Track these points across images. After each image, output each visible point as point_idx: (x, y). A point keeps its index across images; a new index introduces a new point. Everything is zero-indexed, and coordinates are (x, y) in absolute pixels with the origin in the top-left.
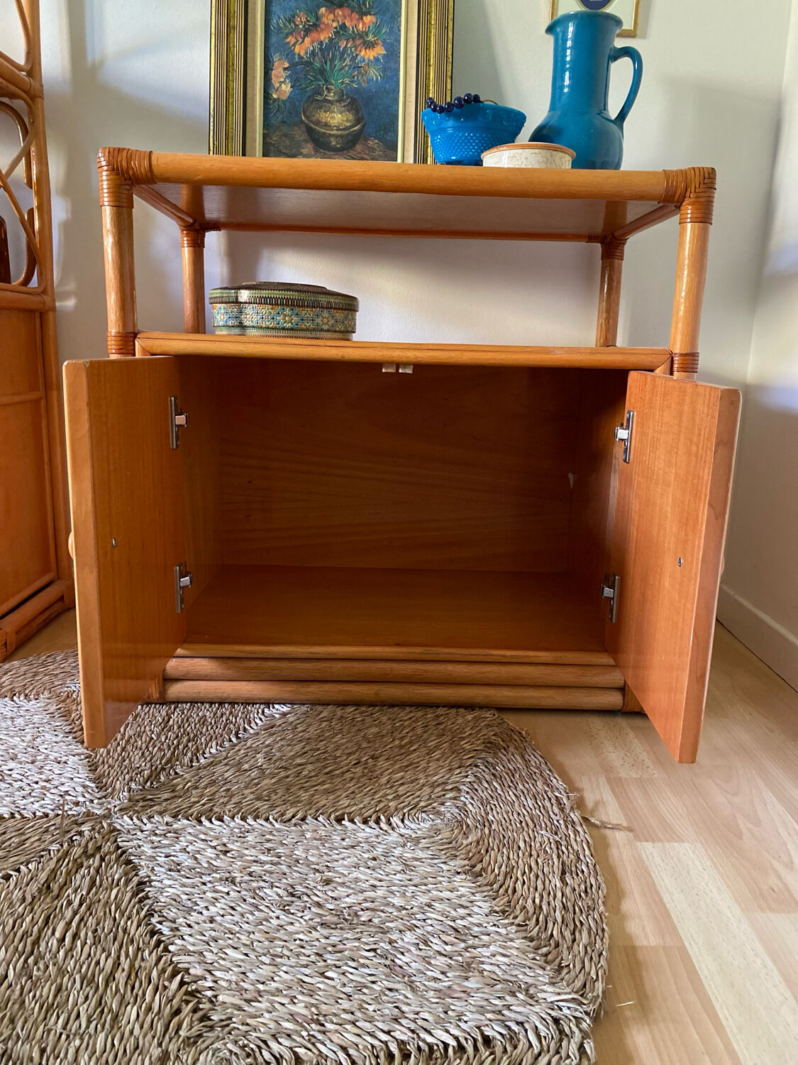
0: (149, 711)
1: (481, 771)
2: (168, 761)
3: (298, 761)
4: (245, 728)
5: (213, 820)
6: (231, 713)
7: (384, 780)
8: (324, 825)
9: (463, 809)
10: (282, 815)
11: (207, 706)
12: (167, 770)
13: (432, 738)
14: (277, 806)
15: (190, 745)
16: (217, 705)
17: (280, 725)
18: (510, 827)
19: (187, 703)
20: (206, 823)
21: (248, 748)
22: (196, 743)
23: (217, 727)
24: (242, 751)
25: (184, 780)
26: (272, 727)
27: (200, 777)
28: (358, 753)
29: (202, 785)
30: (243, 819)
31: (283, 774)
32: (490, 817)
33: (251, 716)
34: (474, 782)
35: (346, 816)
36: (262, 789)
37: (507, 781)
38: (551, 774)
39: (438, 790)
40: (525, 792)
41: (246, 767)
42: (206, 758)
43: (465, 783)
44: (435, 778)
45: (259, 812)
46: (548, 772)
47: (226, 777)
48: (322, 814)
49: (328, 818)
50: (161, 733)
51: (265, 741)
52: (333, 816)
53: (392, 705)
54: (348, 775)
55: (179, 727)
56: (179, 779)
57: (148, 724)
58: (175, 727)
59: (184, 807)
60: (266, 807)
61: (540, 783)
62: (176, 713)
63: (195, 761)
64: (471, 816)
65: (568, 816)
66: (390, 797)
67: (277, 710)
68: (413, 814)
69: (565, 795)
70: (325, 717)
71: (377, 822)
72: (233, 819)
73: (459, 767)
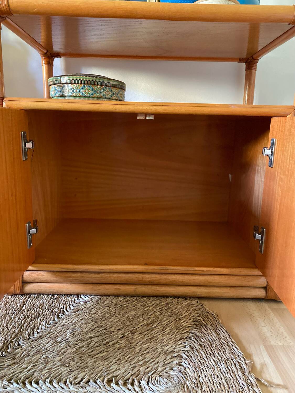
0: (14, 300)
1: (193, 342)
2: (16, 336)
3: (89, 335)
4: (63, 311)
5: (33, 382)
6: (58, 301)
7: (137, 349)
8: (100, 387)
9: (184, 373)
10: (76, 378)
11: (46, 296)
12: (14, 343)
13: (165, 319)
14: (73, 371)
15: (31, 323)
16: (51, 295)
17: (82, 309)
18: (214, 389)
19: (35, 294)
20: (28, 386)
21: (63, 326)
22: (34, 322)
23: (48, 311)
24: (59, 328)
25: (23, 349)
26: (78, 311)
27: (32, 347)
28: (123, 329)
29: (32, 353)
30: (51, 382)
31: (80, 345)
32: (201, 380)
33: (68, 303)
34: (190, 351)
35: (114, 379)
36: (66, 357)
37: (209, 351)
38: (233, 344)
39: (169, 357)
40: (220, 358)
41: (59, 339)
42: (38, 333)
43: (184, 352)
44: (167, 348)
45: (61, 376)
46: (231, 343)
47: (46, 347)
48: (99, 377)
49: (103, 381)
50: (17, 315)
51: (73, 320)
52: (106, 379)
53: (143, 297)
54: (117, 346)
55: (28, 311)
56: (19, 349)
57: (11, 309)
58: (26, 311)
59: (17, 372)
60: (66, 372)
61: (227, 352)
62: (28, 301)
63: (32, 335)
64: (189, 379)
65: (247, 379)
66: (141, 363)
67: (82, 299)
68: (154, 378)
69: (244, 361)
70: (107, 304)
71: (132, 384)
72: (45, 383)
73: (181, 339)
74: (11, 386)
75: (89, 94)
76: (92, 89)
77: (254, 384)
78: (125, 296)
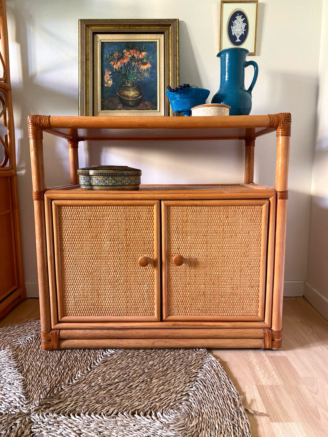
0: (52, 355)
1: (199, 384)
2: (59, 382)
3: (116, 380)
4: (94, 362)
5: (76, 415)
6: (88, 354)
7: (154, 391)
8: (126, 417)
9: (190, 407)
10: (108, 412)
11: (78, 350)
12: (58, 387)
13: (178, 366)
14: (106, 407)
15: (69, 372)
16: (82, 350)
17: (110, 361)
18: (212, 416)
19: (69, 349)
20: (72, 417)
21: (95, 374)
22: (72, 371)
23: (82, 362)
24: (92, 376)
25: (65, 392)
26: (106, 362)
27: (72, 391)
28: (143, 376)
29: (73, 395)
30: (90, 415)
31: (109, 388)
32: (203, 411)
33: (97, 356)
34: (196, 390)
35: (136, 412)
36: (99, 397)
37: (210, 390)
38: (230, 385)
39: (179, 395)
40: (219, 395)
41: (93, 384)
42: (75, 380)
43: (191, 391)
44: (178, 389)
45: (97, 410)
46: (229, 384)
47: (83, 390)
48: (126, 411)
49: (128, 413)
50: (57, 366)
51: (103, 369)
52: (130, 412)
53: (160, 349)
54: (138, 388)
55: (65, 363)
56: (63, 392)
57: (51, 362)
58: (63, 363)
59: (63, 407)
60: (100, 407)
61: (225, 391)
62: (64, 355)
63: (71, 381)
64: (193, 410)
65: (238, 409)
66: (157, 400)
67: (109, 352)
68: (167, 410)
69: (237, 397)
70: (130, 356)
71: (151, 415)
72: (85, 415)
73: (189, 382)
74: (60, 417)
75: (112, 183)
76: (114, 179)
77: (242, 413)
78: (145, 349)
